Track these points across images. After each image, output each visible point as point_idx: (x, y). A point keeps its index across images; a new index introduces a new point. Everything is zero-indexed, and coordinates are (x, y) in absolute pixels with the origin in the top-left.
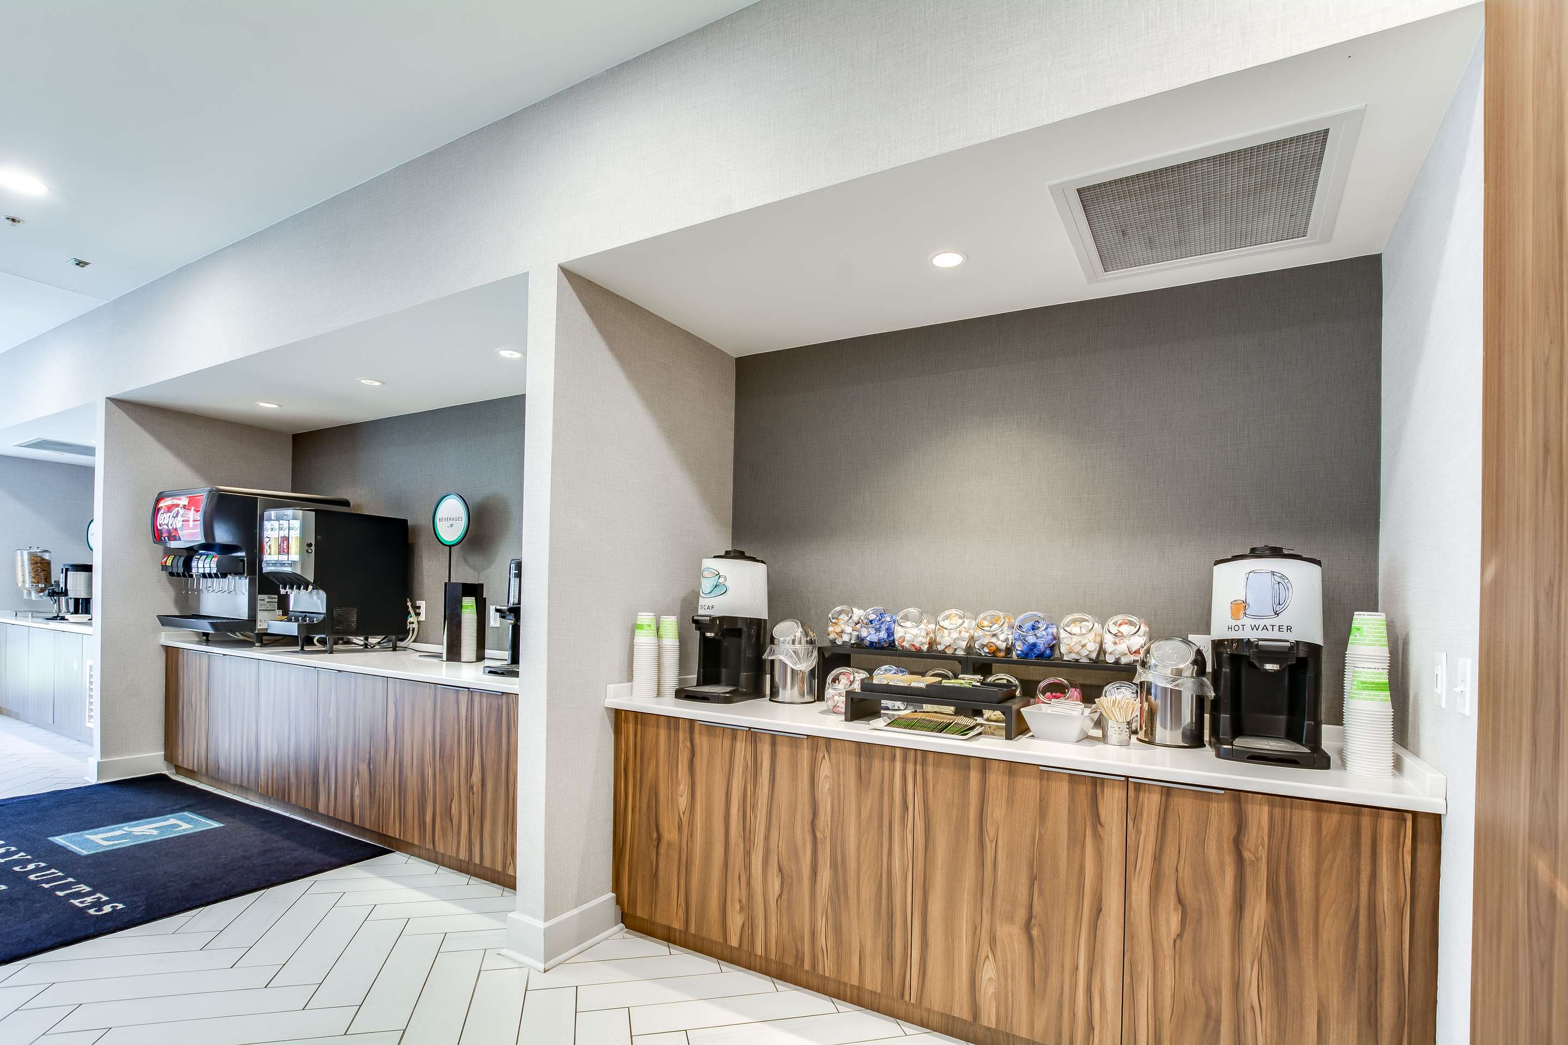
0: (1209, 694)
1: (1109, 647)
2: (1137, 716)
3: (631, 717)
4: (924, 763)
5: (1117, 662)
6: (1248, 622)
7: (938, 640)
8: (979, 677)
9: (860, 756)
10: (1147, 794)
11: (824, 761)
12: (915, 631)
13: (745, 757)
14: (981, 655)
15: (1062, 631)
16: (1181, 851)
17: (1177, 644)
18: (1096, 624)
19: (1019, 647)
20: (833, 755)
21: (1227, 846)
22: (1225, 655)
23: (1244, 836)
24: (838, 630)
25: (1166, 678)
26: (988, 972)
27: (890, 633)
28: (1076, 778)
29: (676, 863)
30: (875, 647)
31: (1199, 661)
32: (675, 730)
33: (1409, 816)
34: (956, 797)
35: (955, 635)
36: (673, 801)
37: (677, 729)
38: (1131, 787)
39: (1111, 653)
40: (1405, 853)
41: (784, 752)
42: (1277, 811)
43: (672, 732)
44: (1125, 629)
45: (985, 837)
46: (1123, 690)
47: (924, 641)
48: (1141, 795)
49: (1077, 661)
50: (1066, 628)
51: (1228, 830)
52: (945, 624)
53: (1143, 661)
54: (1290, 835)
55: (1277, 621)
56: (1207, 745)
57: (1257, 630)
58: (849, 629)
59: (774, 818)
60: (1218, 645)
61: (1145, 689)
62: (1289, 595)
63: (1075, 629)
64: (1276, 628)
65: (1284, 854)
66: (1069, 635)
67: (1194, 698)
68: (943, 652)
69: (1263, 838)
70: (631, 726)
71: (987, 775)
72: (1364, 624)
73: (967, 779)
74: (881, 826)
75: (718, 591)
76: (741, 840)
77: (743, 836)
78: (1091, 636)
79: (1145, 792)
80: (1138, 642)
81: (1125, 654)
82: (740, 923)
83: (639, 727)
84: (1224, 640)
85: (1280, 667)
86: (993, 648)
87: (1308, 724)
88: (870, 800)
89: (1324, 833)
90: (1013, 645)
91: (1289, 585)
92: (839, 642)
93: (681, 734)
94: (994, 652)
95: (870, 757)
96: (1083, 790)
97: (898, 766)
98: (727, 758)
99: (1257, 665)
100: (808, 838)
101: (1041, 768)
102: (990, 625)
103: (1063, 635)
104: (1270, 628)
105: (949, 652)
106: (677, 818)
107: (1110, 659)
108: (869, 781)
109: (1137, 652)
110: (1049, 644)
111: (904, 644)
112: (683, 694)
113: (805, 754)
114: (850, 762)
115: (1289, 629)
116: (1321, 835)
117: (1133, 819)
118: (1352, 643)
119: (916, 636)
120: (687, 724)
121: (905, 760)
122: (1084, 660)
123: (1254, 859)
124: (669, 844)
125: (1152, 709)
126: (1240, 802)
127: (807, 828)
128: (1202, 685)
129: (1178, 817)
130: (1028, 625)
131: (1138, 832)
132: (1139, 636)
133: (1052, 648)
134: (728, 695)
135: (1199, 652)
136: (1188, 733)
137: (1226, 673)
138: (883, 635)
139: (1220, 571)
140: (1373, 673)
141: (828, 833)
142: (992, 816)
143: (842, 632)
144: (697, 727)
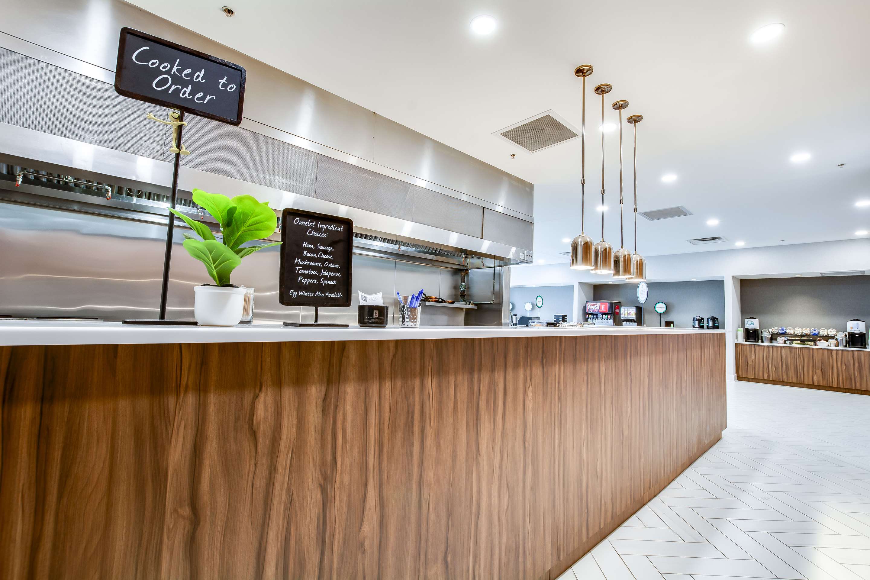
0: (847, 340)
1: (829, 333)
2: (835, 343)
3: (740, 345)
4: (802, 349)
8: (805, 338)
9: (790, 349)
11: (783, 350)
12: (791, 332)
16: (845, 359)
17: (841, 334)
18: (826, 330)
21: (852, 357)
23: (854, 357)
24: (775, 330)
25: (840, 338)
26: (815, 377)
27: (786, 331)
28: (828, 350)
29: (752, 368)
30: (782, 334)
31: (846, 335)
35: (798, 332)
36: (751, 358)
37: (745, 346)
38: (836, 351)
41: (775, 349)
42: (859, 353)
44: (832, 331)
45: (813, 359)
46: (832, 340)
47: (793, 333)
48: (838, 352)
49: (824, 336)
51: (852, 355)
52: (796, 330)
53: (835, 336)
54: (861, 356)
56: (848, 346)
57: (855, 331)
58: (777, 331)
59: (773, 358)
60: (849, 333)
61: (836, 339)
62: (860, 326)
63: (822, 330)
64: (858, 331)
67: (845, 340)
69: (857, 355)
70: (738, 346)
71: (812, 350)
74: (794, 358)
75: (752, 324)
78: (825, 332)
80: (835, 333)
81: (832, 335)
82: (767, 376)
85: (859, 336)
86: (807, 334)
87: (863, 342)
88: (792, 354)
89: (866, 355)
90: (810, 333)
92: (774, 333)
93: (752, 347)
96: (829, 351)
97: (797, 350)
99: (855, 336)
101: (821, 349)
102: (805, 331)
103: (820, 331)
106: (751, 360)
107: (829, 335)
108: (792, 352)
112: (746, 341)
114: (788, 350)
115: (861, 331)
121: (799, 349)
123: (856, 359)
125: (838, 342)
126: (853, 353)
127: (780, 360)
128: (846, 338)
129: (844, 355)
130: (813, 330)
131: (838, 357)
133: (818, 334)
134: (757, 341)
135: (846, 334)
136: (845, 345)
137: (850, 337)
138: (784, 332)
139: (848, 323)
141: (784, 361)
144: (756, 346)
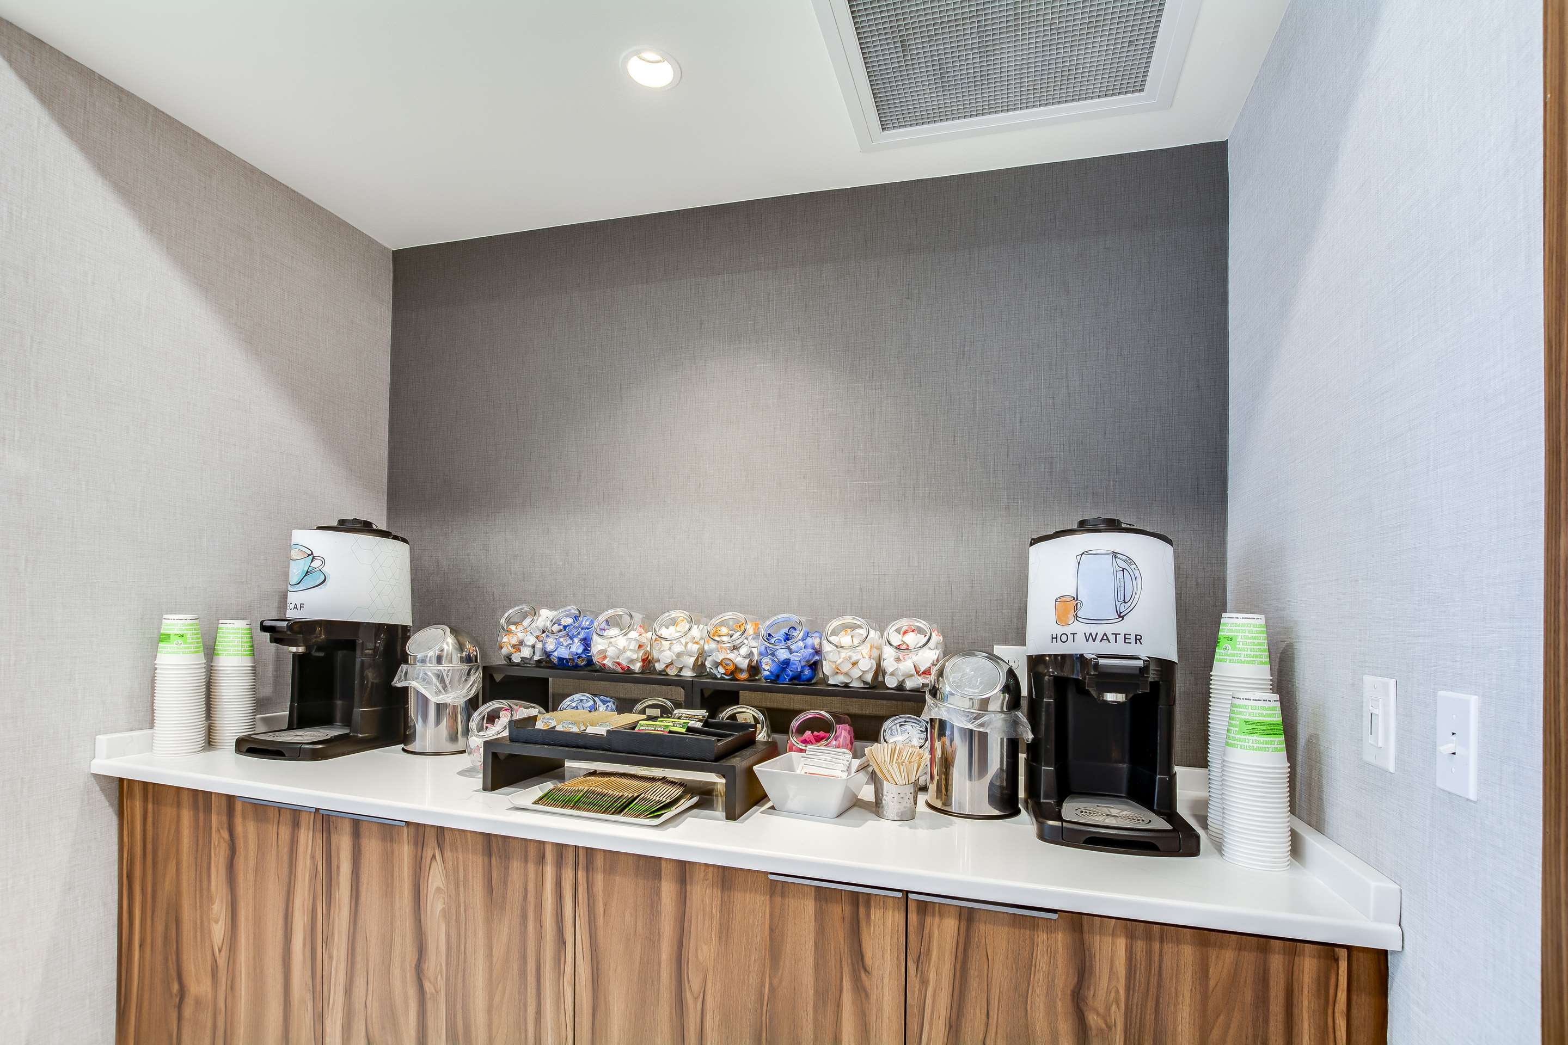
0: (1025, 736)
1: (889, 664)
2: (927, 765)
4: (589, 868)
5: (900, 687)
6: (1080, 628)
7: (656, 655)
8: (703, 713)
9: (490, 856)
10: (937, 919)
11: (434, 864)
12: (622, 642)
13: (313, 857)
14: (716, 678)
15: (825, 642)
16: (991, 1013)
17: (980, 661)
18: (872, 632)
19: (767, 667)
20: (448, 854)
21: (1062, 1005)
22: (1047, 678)
23: (1089, 988)
24: (514, 641)
25: (967, 713)
27: (587, 645)
28: (826, 893)
29: (209, 1031)
30: (567, 666)
31: (1012, 688)
32: (204, 811)
33: (1343, 954)
34: (639, 924)
35: (678, 648)
36: (203, 929)
37: (208, 809)
38: (912, 907)
39: (892, 674)
40: (1337, 1015)
41: (372, 847)
42: (1140, 945)
43: (201, 815)
44: (912, 639)
45: (685, 991)
46: (908, 727)
47: (635, 656)
48: (928, 920)
49: (846, 685)
50: (831, 639)
51: (1064, 978)
52: (664, 632)
53: (934, 687)
54: (1159, 986)
55: (1122, 627)
56: (1023, 811)
57: (1094, 640)
58: (531, 640)
59: (359, 958)
60: (1035, 662)
61: (937, 728)
62: (1136, 591)
63: (845, 639)
64: (1120, 638)
65: (1150, 1017)
66: (835, 648)
67: (1005, 744)
68: (662, 672)
69: (1117, 992)
70: (138, 804)
71: (688, 887)
72: (1238, 631)
73: (655, 895)
74: (523, 973)
75: (309, 581)
76: (309, 997)
77: (311, 989)
78: (865, 649)
79: (934, 915)
80: (928, 657)
81: (912, 675)
83: (150, 806)
84: (1045, 656)
85: (1126, 698)
86: (731, 667)
87: (1159, 778)
88: (506, 930)
89: (1212, 983)
90: (759, 663)
91: (1137, 573)
92: (516, 659)
93: (214, 818)
94: (732, 673)
95: (506, 857)
96: (838, 912)
97: (549, 870)
98: (286, 858)
99: (1093, 692)
100: (412, 992)
101: (771, 877)
102: (731, 632)
103: (827, 648)
104: (1112, 638)
105: (672, 672)
106: (209, 958)
107: (891, 682)
108: (504, 897)
109: (927, 672)
110: (808, 661)
111: (605, 662)
112: (248, 745)
113: (405, 851)
114: (475, 864)
115: (1138, 639)
116: (1207, 986)
117: (916, 961)
118: (1220, 660)
119: (623, 651)
120: (224, 801)
122: (856, 684)
123: (1104, 1026)
124: (198, 1002)
125: (946, 760)
126: (1082, 932)
127: (410, 976)
128: (1015, 723)
129: (985, 958)
130: (779, 635)
131: (924, 982)
132: (930, 648)
133: (812, 667)
134: (320, 746)
135: (1011, 673)
136: (997, 793)
137: (1048, 703)
138: (577, 648)
139: (1038, 554)
140: (1263, 708)
141: (441, 983)
142: (697, 956)
143: (521, 643)
144: (238, 806)
